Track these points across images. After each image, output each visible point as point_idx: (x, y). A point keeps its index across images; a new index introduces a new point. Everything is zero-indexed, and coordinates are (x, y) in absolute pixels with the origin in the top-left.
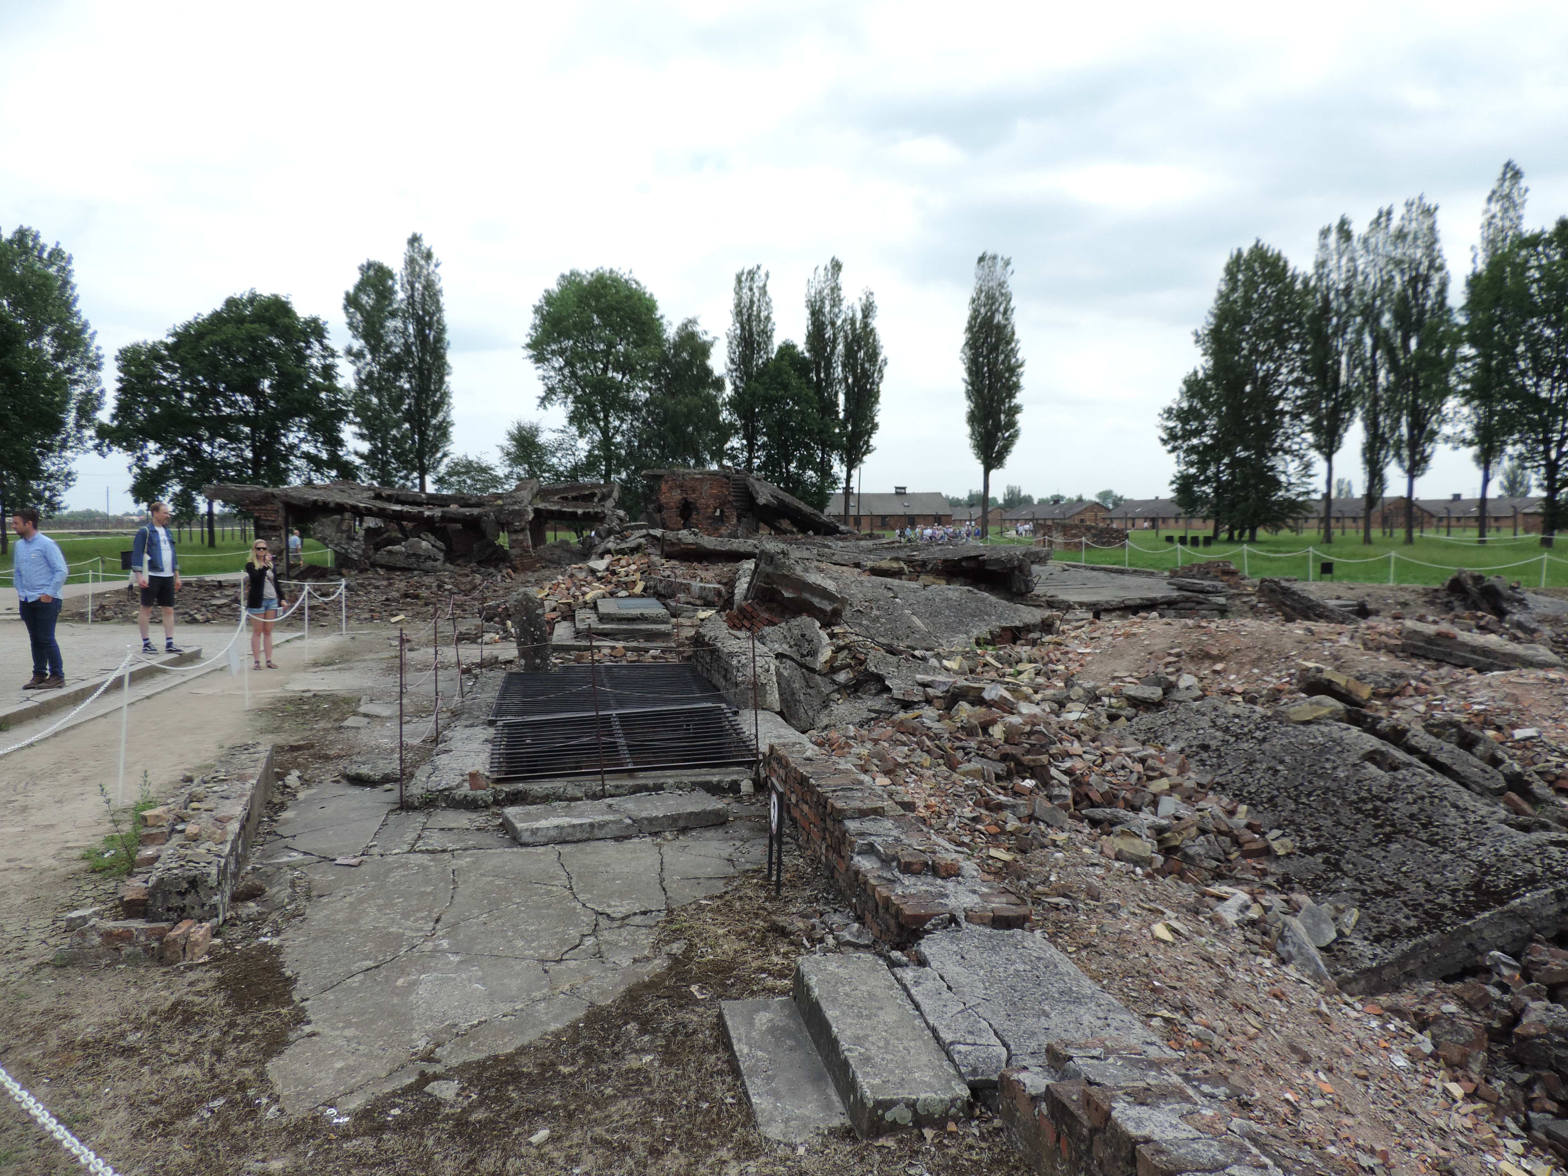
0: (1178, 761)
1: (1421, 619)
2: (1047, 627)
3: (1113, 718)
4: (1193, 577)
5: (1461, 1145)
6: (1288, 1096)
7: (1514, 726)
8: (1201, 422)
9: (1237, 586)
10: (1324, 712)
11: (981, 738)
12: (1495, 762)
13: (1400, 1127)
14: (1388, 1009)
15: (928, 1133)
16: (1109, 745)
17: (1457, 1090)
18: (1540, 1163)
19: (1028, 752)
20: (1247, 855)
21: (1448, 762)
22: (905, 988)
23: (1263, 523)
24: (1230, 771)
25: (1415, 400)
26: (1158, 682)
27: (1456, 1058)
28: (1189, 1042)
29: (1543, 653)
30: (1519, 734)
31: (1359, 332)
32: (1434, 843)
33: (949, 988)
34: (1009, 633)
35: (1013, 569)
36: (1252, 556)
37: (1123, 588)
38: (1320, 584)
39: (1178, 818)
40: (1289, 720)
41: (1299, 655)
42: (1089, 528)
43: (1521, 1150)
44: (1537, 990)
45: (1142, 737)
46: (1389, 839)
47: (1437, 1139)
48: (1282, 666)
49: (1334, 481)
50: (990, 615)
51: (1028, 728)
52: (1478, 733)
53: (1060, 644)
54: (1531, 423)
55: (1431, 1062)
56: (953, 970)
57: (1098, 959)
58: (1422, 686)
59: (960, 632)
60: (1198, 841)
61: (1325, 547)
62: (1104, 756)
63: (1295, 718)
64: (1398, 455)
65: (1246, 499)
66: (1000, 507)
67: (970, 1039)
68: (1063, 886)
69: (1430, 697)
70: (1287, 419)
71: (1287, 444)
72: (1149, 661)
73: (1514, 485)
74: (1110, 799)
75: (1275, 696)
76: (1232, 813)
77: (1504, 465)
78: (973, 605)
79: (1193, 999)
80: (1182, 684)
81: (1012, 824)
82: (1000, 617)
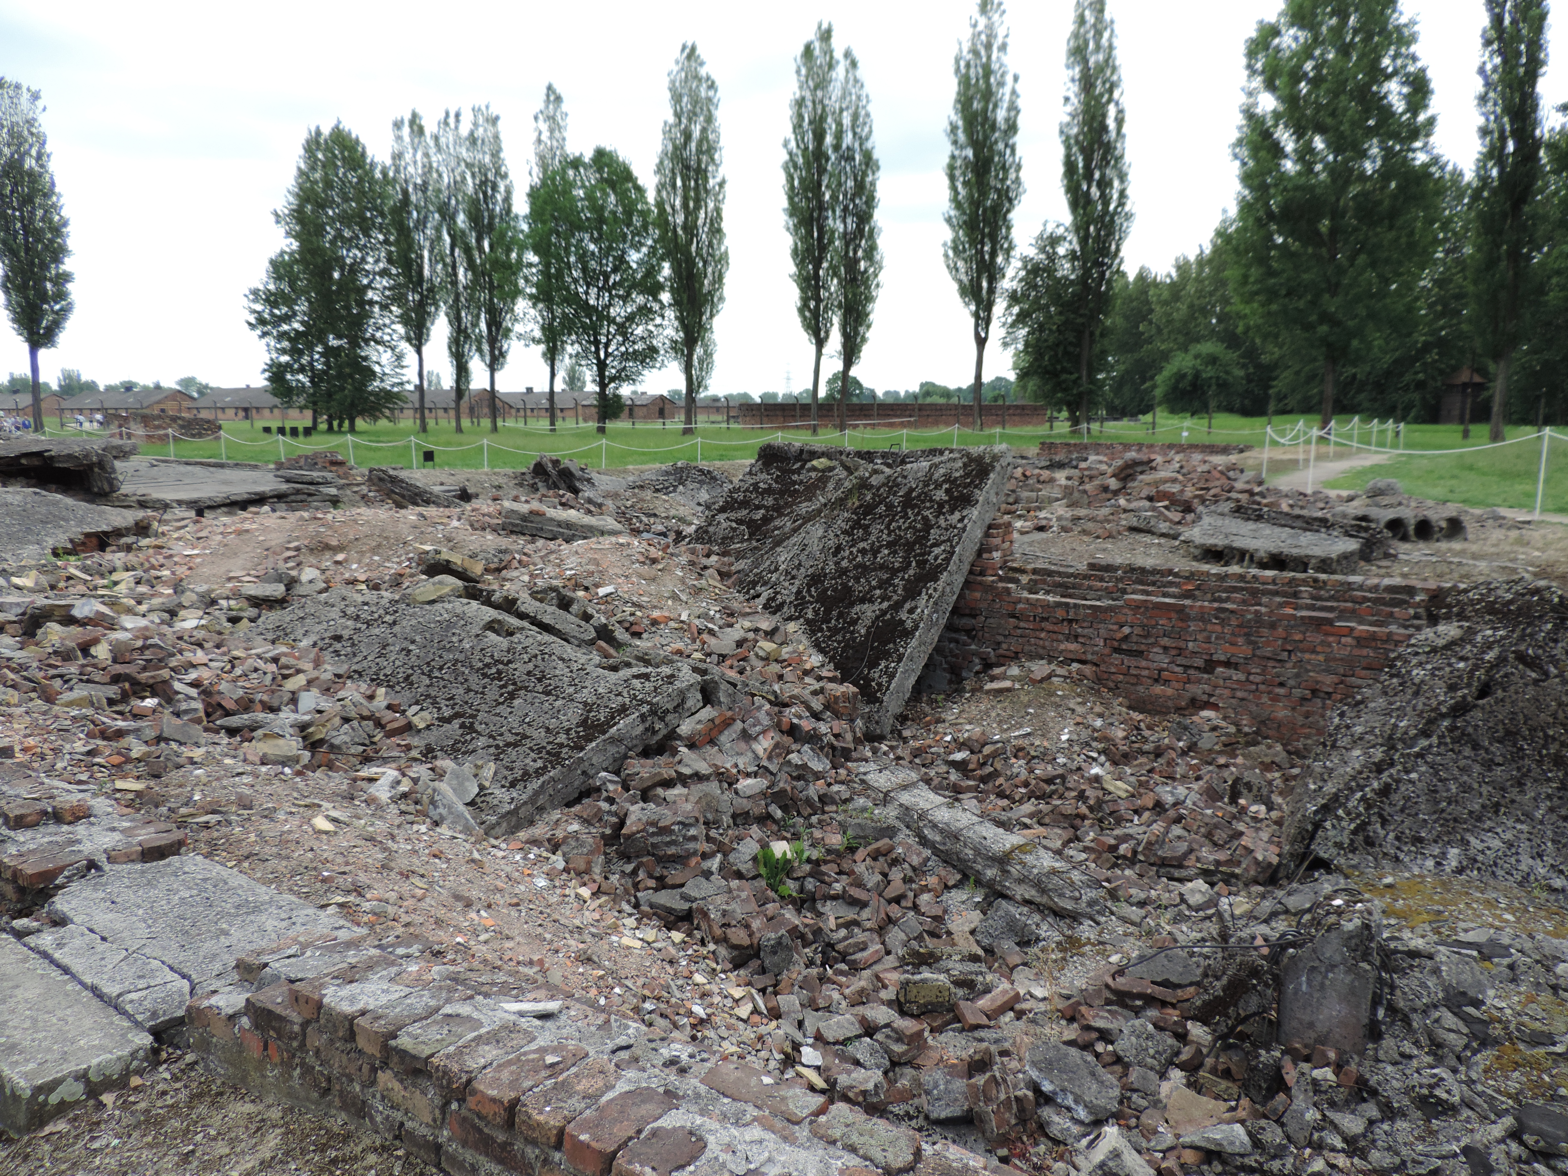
0: (312, 656)
1: (516, 499)
2: (142, 529)
3: (234, 620)
4: (301, 468)
5: (593, 935)
6: (459, 939)
7: (597, 586)
8: (291, 308)
9: (346, 476)
10: (447, 590)
11: (82, 661)
12: (587, 617)
13: (548, 936)
14: (527, 842)
15: (108, 1098)
16: (237, 648)
17: (585, 892)
18: (648, 929)
19: (144, 669)
20: (390, 734)
21: (552, 622)
22: (45, 955)
23: (361, 413)
24: (366, 658)
25: (491, 300)
26: (279, 579)
27: (582, 866)
28: (365, 919)
29: (610, 523)
30: (602, 591)
31: (438, 230)
32: (548, 693)
33: (104, 939)
34: (94, 541)
35: (91, 466)
36: (356, 446)
37: (225, 483)
38: (424, 471)
39: (320, 712)
40: (415, 601)
41: (415, 539)
42: (174, 419)
43: (635, 924)
44: (634, 796)
45: (270, 636)
46: (512, 696)
47: (576, 936)
48: (401, 552)
49: (425, 373)
50: (67, 520)
51: (139, 643)
52: (570, 594)
53: (162, 547)
54: (584, 326)
55: (564, 876)
56: (103, 919)
57: (262, 866)
58: (524, 558)
59: (29, 542)
60: (342, 730)
61: (422, 435)
62: (233, 661)
63: (420, 599)
64: (480, 350)
65: (343, 389)
66: (54, 394)
67: (142, 984)
68: (210, 803)
69: (532, 567)
70: (376, 309)
71: (378, 334)
72: (267, 557)
73: (573, 380)
74: (246, 705)
75: (396, 582)
76: (371, 697)
77: (565, 363)
78: (43, 510)
79: (363, 878)
80: (304, 578)
81: (138, 749)
82: (81, 522)
